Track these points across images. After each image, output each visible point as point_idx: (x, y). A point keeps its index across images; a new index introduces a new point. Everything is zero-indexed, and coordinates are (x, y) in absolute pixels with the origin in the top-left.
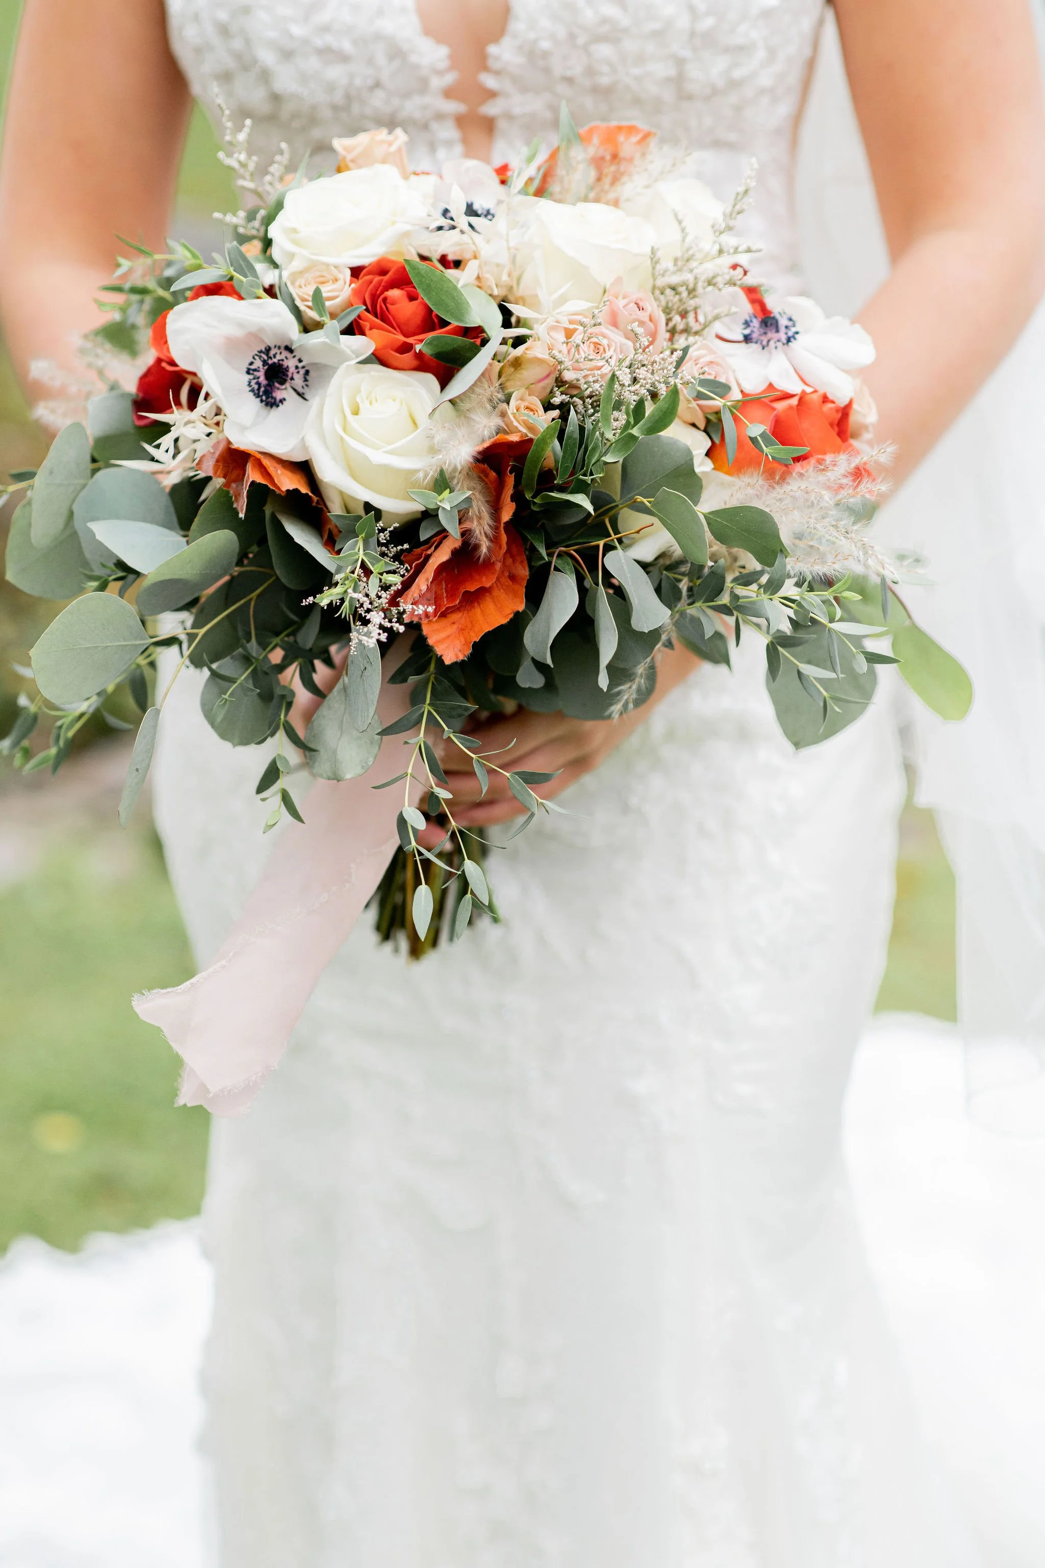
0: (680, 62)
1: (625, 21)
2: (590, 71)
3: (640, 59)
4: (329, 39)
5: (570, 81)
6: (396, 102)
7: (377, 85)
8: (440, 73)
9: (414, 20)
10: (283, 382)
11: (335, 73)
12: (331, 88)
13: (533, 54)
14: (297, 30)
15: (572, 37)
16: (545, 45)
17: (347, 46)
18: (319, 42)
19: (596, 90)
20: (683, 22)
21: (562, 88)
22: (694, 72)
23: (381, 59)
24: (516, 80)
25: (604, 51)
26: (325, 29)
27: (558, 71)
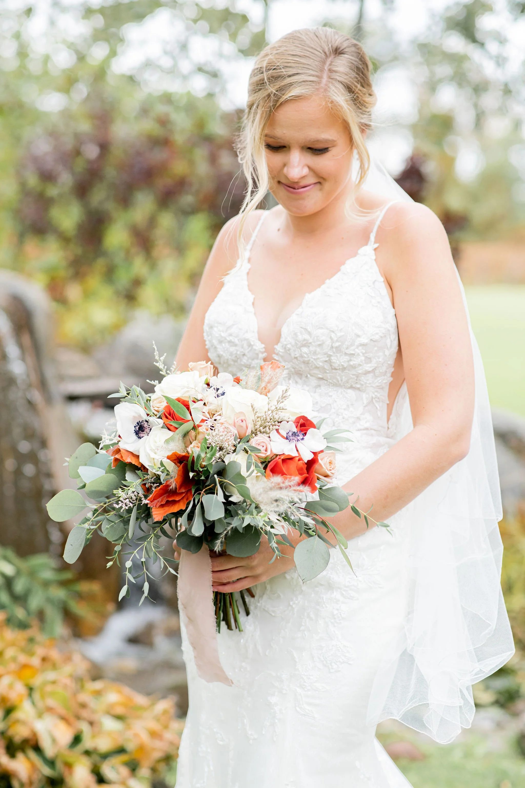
0: (330, 356)
1: (311, 341)
2: (302, 356)
3: (315, 353)
4: (231, 338)
5: (296, 358)
6: (250, 361)
7: (244, 355)
8: (262, 353)
9: (256, 335)
10: (143, 431)
11: (232, 349)
12: (231, 354)
13: (285, 348)
14: (223, 334)
15: (296, 343)
16: (289, 346)
17: (236, 341)
18: (228, 339)
19: (304, 362)
20: (329, 342)
21: (295, 361)
22: (334, 359)
23: (245, 345)
24: (282, 357)
25: (305, 350)
26: (231, 335)
27: (293, 355)
